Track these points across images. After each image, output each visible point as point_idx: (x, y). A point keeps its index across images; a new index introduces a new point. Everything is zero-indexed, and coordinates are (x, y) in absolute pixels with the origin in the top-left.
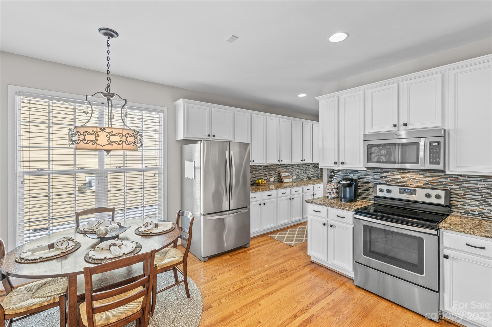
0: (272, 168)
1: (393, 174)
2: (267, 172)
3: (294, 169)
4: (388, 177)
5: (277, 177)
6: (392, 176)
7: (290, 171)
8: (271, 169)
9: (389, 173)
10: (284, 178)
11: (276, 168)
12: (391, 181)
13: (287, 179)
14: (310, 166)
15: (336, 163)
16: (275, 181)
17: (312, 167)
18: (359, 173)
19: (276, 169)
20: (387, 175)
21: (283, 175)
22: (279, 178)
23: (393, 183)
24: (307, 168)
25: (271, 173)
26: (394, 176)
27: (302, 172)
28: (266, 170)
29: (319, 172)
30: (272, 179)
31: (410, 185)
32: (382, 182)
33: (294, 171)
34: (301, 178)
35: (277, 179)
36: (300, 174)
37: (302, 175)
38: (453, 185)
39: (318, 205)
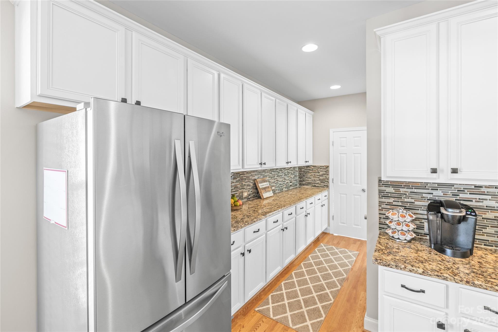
0: (245, 175)
2: (238, 183)
3: (272, 176)
5: (251, 190)
7: (267, 178)
8: (244, 178)
10: (263, 191)
11: (250, 175)
13: (266, 192)
14: (289, 171)
15: (434, 171)
16: (250, 197)
17: (291, 171)
19: (251, 177)
21: (261, 186)
22: (255, 191)
24: (286, 173)
25: (244, 183)
27: (281, 180)
28: (237, 180)
29: (298, 179)
30: (245, 194)
33: (273, 178)
34: (280, 188)
35: (252, 193)
36: (278, 182)
37: (280, 184)
39: (418, 274)
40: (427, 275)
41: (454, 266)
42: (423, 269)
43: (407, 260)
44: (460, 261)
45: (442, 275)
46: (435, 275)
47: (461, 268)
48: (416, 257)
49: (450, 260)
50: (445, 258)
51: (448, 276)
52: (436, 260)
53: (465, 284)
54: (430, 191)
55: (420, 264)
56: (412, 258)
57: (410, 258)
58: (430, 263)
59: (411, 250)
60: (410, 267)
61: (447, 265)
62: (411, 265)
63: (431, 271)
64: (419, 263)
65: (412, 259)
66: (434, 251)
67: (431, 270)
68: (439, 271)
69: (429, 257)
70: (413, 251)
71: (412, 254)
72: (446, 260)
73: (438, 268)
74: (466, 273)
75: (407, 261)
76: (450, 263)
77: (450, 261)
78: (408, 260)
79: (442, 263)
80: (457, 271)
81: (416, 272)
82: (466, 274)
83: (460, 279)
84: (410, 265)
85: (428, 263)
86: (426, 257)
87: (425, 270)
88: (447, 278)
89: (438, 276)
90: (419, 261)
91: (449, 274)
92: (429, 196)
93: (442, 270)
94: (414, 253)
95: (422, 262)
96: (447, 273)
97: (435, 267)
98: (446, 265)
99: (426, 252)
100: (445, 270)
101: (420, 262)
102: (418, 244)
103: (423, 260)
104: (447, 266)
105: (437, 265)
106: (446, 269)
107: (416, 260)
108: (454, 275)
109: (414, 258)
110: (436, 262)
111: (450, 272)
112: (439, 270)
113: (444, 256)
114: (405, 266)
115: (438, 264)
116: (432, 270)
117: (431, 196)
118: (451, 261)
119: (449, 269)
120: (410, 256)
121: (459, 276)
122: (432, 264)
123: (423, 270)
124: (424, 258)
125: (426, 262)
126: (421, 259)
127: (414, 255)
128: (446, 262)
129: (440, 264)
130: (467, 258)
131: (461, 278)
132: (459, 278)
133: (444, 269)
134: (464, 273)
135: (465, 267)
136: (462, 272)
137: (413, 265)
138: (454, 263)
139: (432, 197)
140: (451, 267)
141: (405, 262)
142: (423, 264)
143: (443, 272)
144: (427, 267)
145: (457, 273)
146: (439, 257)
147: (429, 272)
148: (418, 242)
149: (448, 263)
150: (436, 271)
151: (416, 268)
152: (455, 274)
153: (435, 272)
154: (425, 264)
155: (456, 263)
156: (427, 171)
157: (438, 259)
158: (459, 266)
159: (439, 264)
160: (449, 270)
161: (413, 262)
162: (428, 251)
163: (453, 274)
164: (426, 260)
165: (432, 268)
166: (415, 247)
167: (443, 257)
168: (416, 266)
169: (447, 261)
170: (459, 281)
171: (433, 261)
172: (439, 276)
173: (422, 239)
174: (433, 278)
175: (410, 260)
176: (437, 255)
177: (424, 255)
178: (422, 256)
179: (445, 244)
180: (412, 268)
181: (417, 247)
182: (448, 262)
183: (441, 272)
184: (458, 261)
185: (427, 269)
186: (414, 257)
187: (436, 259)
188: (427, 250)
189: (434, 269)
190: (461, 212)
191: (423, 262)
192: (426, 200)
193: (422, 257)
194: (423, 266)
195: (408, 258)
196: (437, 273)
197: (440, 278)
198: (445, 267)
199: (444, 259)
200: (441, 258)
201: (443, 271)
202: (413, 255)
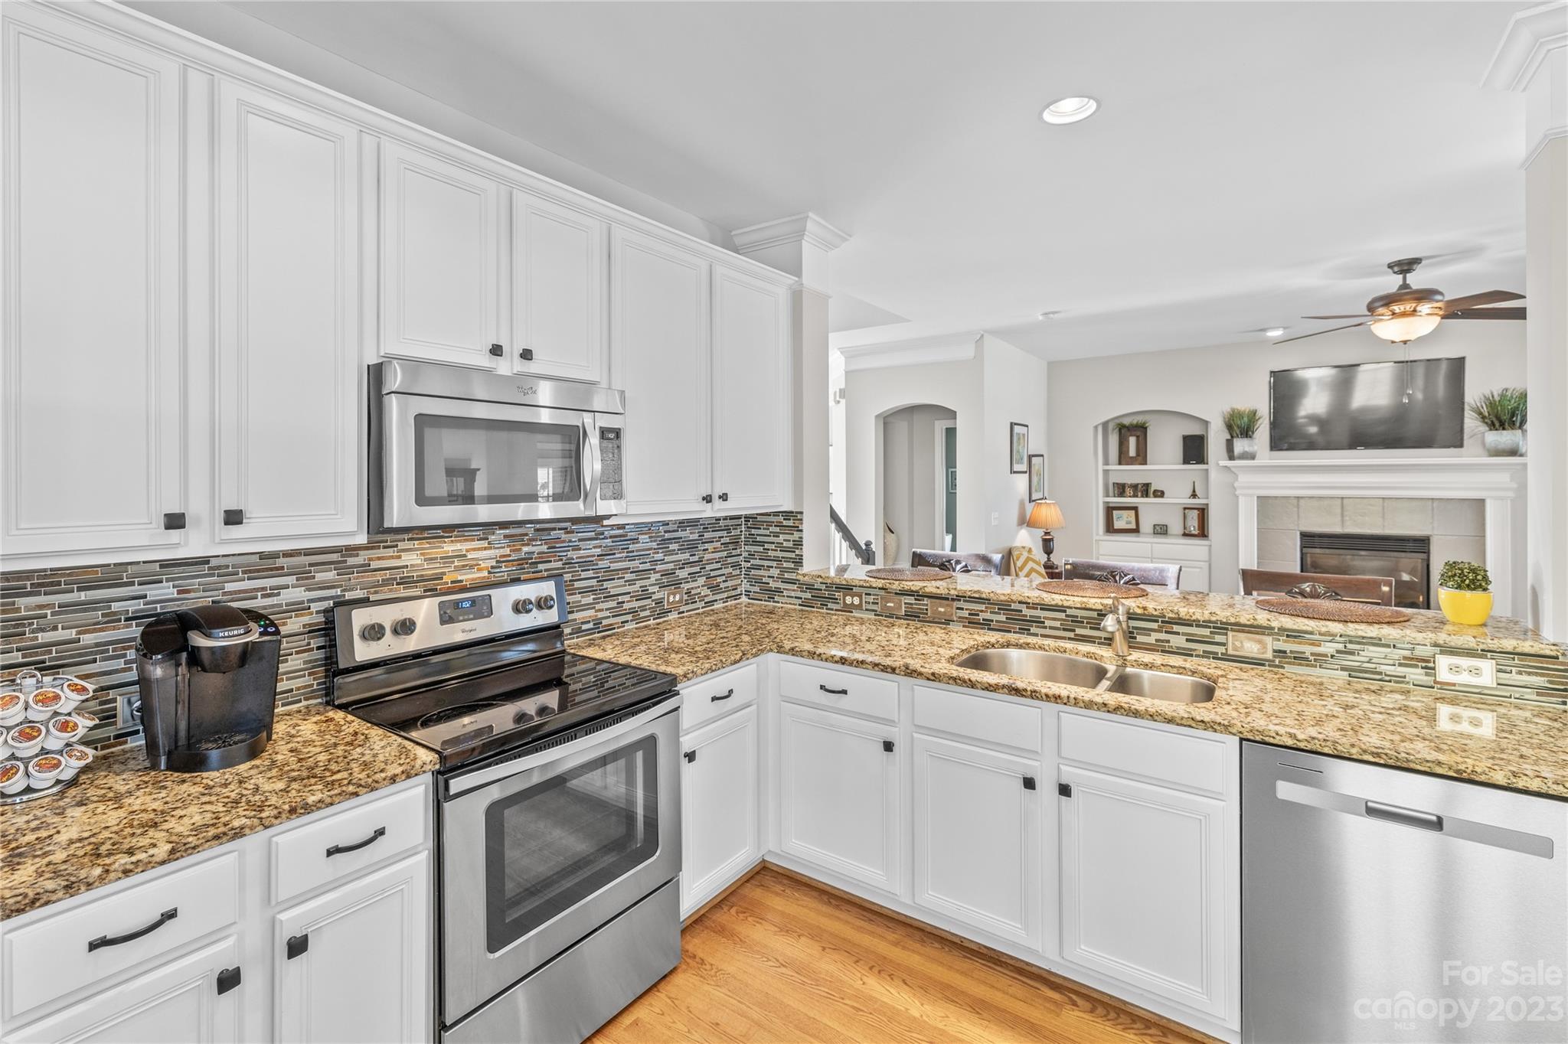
1: (390, 552)
4: (374, 565)
6: (392, 557)
9: (379, 548)
12: (386, 582)
15: (175, 522)
18: (218, 568)
20: (370, 559)
23: (396, 590)
26: (399, 557)
31: (452, 582)
32: (349, 596)
38: (551, 561)
39: (153, 867)
40: (184, 854)
41: (245, 789)
42: (170, 842)
43: (97, 846)
44: (250, 769)
45: (230, 826)
46: (208, 841)
47: (263, 783)
48: (125, 821)
49: (226, 777)
50: (212, 780)
51: (244, 821)
52: (191, 798)
53: (287, 818)
54: (136, 590)
55: (151, 832)
56: (115, 828)
57: (106, 834)
58: (179, 815)
59: (95, 805)
60: (123, 861)
61: (225, 795)
62: (125, 853)
63: (196, 835)
64: (146, 831)
65: (116, 833)
66: (171, 775)
67: (194, 833)
68: (218, 821)
69: (168, 799)
70: (104, 807)
71: (104, 816)
72: (216, 783)
73: (209, 815)
74: (281, 790)
75: (103, 849)
76: (232, 787)
77: (228, 782)
78: (103, 843)
79: (211, 796)
80: (259, 797)
81: (149, 865)
82: (281, 793)
83: (275, 812)
84: (120, 855)
85: (173, 816)
86: (156, 805)
87: (177, 841)
88: (242, 828)
89: (217, 837)
90: (143, 827)
91: (244, 816)
92: (133, 607)
93: (222, 815)
94: (110, 813)
95: (155, 825)
96: (239, 817)
97: (200, 817)
98: (224, 797)
99: (147, 790)
100: (229, 811)
101: (147, 826)
102: (106, 777)
103: (152, 816)
104: (228, 797)
105: (202, 810)
106: (232, 807)
107: (132, 826)
108: (259, 811)
109: (121, 826)
110: (193, 803)
111: (244, 810)
112: (215, 821)
113: (205, 775)
114: (106, 867)
115: (202, 804)
116: (196, 830)
117: (139, 605)
118: (230, 780)
119: (237, 803)
120: (103, 825)
121: (270, 806)
122: (188, 814)
123: (169, 846)
124: (154, 810)
125: (166, 818)
126: (145, 817)
127: (113, 817)
128: (219, 789)
129: (209, 803)
130: (263, 754)
131: (276, 808)
132: (272, 810)
133: (225, 809)
134: (276, 793)
135: (270, 778)
136: (271, 792)
137: (129, 849)
138: (240, 782)
139: (142, 606)
140: (239, 794)
141: (99, 856)
142: (159, 828)
143: (227, 819)
144: (179, 829)
145: (262, 801)
146: (195, 784)
147: (190, 839)
148: (102, 771)
149: (226, 787)
150: (208, 826)
151: (146, 852)
152: (259, 806)
153: (207, 832)
154: (166, 823)
155: (246, 780)
156: (151, 523)
157: (196, 792)
158: (257, 783)
159: (205, 803)
160: (239, 805)
161: (125, 841)
162: (153, 784)
163: (255, 810)
164: (163, 812)
165: (194, 824)
166: (103, 791)
167: (204, 781)
168: (141, 847)
169: (220, 786)
170: (273, 820)
171: (184, 803)
172: (219, 837)
173: (113, 756)
174: (205, 852)
175: (110, 838)
176: (184, 781)
177: (145, 801)
178: (143, 807)
179: (199, 741)
180: (134, 859)
181: (110, 788)
182: (225, 785)
183: (223, 820)
184: (246, 771)
185: (179, 835)
186: (118, 825)
187: (189, 795)
188: (146, 783)
189: (199, 824)
190: (248, 632)
191: (156, 823)
192: (123, 622)
193: (145, 811)
194: (164, 834)
195: (101, 836)
196: (216, 831)
197: (225, 839)
198: (227, 803)
199: (211, 783)
200: (203, 785)
201: (225, 816)
202: (110, 819)
